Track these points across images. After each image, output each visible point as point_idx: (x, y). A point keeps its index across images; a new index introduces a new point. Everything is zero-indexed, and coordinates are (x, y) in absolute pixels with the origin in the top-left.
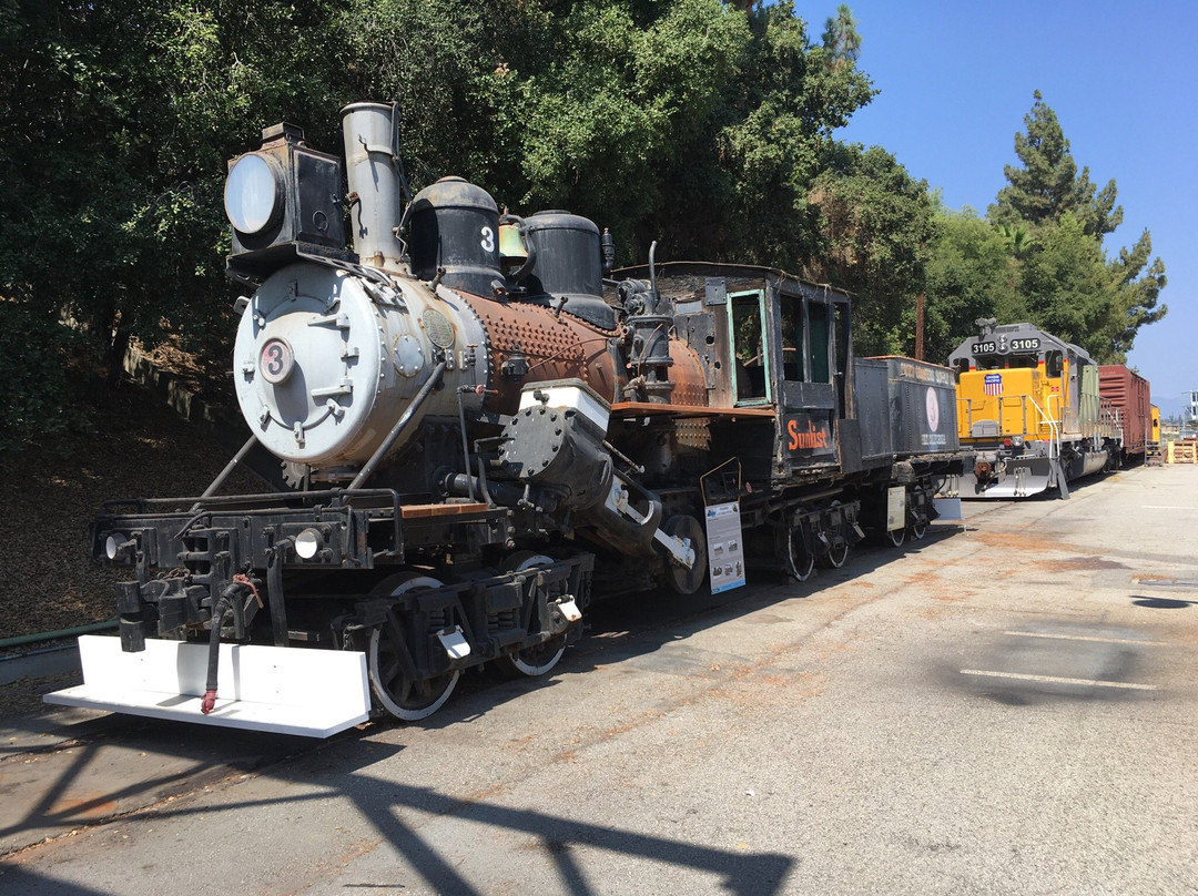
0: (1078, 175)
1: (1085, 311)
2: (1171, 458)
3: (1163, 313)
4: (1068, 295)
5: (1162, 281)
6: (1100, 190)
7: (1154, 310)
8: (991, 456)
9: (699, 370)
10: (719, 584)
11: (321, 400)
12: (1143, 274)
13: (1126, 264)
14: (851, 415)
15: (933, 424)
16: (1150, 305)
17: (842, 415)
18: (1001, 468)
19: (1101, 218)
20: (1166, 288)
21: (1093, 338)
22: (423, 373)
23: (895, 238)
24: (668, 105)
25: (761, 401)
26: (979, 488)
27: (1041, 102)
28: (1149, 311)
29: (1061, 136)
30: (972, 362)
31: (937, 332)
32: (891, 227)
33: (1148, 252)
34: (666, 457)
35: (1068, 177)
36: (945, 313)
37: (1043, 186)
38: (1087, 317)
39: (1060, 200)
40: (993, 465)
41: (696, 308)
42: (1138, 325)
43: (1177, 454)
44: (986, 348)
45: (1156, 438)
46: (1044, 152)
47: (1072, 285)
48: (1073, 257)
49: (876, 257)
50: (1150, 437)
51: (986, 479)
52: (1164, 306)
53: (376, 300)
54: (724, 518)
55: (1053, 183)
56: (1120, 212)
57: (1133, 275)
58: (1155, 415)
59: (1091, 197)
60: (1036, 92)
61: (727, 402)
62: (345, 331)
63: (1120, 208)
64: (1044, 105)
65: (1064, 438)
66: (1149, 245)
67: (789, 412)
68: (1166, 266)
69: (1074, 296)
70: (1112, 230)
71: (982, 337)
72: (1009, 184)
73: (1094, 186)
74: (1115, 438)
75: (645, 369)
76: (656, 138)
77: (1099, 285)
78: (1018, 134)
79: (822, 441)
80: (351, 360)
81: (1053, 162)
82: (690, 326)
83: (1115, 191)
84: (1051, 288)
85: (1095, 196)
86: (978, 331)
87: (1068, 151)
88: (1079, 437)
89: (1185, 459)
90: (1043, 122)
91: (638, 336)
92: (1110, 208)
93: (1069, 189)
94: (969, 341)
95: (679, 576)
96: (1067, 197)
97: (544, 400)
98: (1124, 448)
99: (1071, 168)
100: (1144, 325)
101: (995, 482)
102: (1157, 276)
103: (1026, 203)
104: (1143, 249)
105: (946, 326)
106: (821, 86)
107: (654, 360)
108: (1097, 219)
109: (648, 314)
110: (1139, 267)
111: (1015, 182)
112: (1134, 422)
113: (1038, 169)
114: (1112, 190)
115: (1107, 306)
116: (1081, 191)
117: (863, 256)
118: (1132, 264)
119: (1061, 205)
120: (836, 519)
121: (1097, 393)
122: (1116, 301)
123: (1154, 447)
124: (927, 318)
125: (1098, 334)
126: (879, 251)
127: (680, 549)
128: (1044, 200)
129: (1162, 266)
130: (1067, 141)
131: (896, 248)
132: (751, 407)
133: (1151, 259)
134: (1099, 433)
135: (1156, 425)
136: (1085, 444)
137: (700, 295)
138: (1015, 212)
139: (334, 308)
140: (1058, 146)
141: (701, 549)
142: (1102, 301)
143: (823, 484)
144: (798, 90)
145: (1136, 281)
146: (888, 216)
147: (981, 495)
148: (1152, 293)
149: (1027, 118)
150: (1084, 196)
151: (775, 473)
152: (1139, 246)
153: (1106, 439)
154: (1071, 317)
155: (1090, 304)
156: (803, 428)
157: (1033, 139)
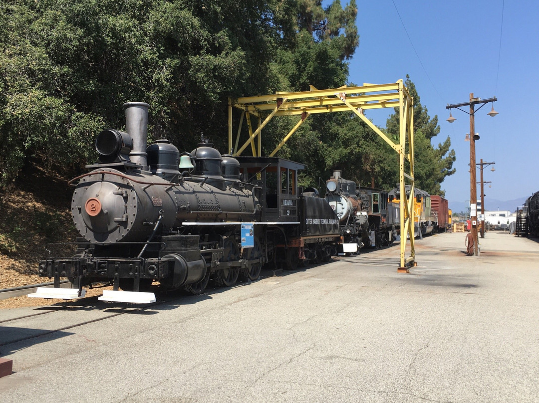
0: (423, 111)
1: (425, 171)
2: (455, 230)
3: (454, 171)
5: (454, 159)
6: (431, 119)
7: (451, 170)
10: (372, 245)
12: (447, 155)
13: (441, 150)
16: (450, 168)
19: (432, 131)
20: (455, 161)
21: (428, 181)
23: (381, 165)
25: (378, 213)
27: (409, 79)
28: (449, 171)
29: (417, 95)
30: (395, 196)
33: (450, 145)
38: (426, 173)
42: (445, 176)
43: (457, 229)
45: (450, 222)
47: (421, 160)
48: (421, 148)
49: (376, 170)
50: (448, 221)
52: (455, 169)
53: (346, 200)
54: (373, 233)
56: (439, 128)
57: (443, 154)
58: (450, 213)
59: (428, 121)
60: (407, 75)
61: (372, 213)
62: (342, 205)
63: (439, 126)
65: (422, 221)
66: (450, 143)
67: (381, 215)
68: (456, 153)
69: (421, 164)
70: (436, 135)
73: (429, 117)
74: (436, 222)
77: (431, 160)
79: (385, 220)
80: (343, 208)
83: (437, 120)
85: (429, 121)
87: (419, 101)
88: (425, 221)
89: (460, 231)
90: (410, 88)
91: (364, 202)
92: (435, 127)
94: (394, 190)
96: (418, 121)
98: (438, 226)
99: (420, 108)
100: (447, 176)
102: (452, 157)
104: (447, 144)
107: (366, 207)
108: (430, 131)
110: (446, 151)
112: (442, 216)
114: (436, 119)
115: (433, 169)
118: (443, 149)
119: (416, 124)
121: (430, 206)
122: (436, 166)
123: (450, 226)
125: (430, 180)
127: (370, 238)
129: (454, 153)
130: (419, 97)
131: (381, 167)
132: (375, 214)
133: (450, 149)
134: (431, 220)
135: (450, 217)
136: (427, 223)
139: (341, 201)
142: (431, 167)
145: (444, 157)
146: (380, 159)
148: (451, 163)
150: (426, 120)
151: (380, 226)
152: (446, 142)
153: (433, 222)
154: (420, 173)
155: (427, 168)
156: (383, 218)
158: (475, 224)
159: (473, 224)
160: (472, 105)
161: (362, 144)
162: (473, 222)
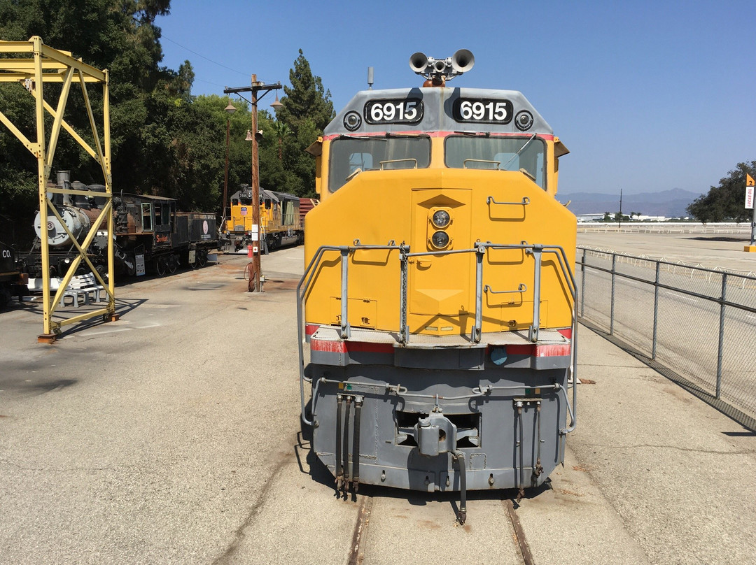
0: (317, 97)
1: (311, 167)
4: (305, 159)
8: (241, 238)
9: (134, 221)
10: (138, 274)
11: (59, 234)
14: (175, 232)
15: (206, 232)
17: (173, 232)
18: (244, 243)
19: (326, 118)
22: (80, 229)
23: (203, 161)
24: (123, 139)
25: (150, 230)
26: (236, 250)
27: (302, 55)
29: (310, 76)
30: (239, 201)
31: (234, 181)
32: (200, 157)
34: (125, 243)
35: (313, 96)
36: (238, 173)
37: (301, 99)
39: (309, 108)
40: (241, 242)
41: (133, 206)
44: (244, 196)
46: (302, 82)
49: (196, 168)
51: (239, 246)
53: (72, 216)
54: (140, 258)
55: (306, 99)
59: (322, 108)
60: (300, 50)
61: (140, 232)
62: (66, 221)
64: (303, 57)
65: (268, 232)
67: (157, 233)
71: (242, 192)
72: (286, 96)
73: (324, 103)
75: (122, 224)
76: (119, 148)
78: (291, 70)
79: (165, 239)
81: (306, 88)
82: (131, 210)
84: (298, 155)
85: (324, 109)
86: (241, 189)
87: (313, 83)
88: (278, 231)
90: (303, 67)
93: (313, 103)
94: (238, 192)
95: (129, 270)
96: (312, 107)
97: (103, 234)
99: (314, 93)
101: (242, 248)
103: (293, 107)
105: (238, 178)
106: (174, 115)
107: (123, 222)
109: (122, 212)
111: (289, 95)
113: (299, 91)
116: (318, 105)
117: (191, 166)
119: (309, 110)
120: (171, 259)
124: (229, 174)
126: (196, 166)
127: (130, 265)
128: (302, 107)
131: (202, 165)
132: (148, 232)
136: (282, 233)
137: (134, 202)
138: (288, 111)
139: (63, 216)
140: (309, 80)
141: (134, 265)
143: (166, 250)
144: (165, 116)
146: (200, 153)
147: (237, 252)
149: (296, 62)
150: (320, 107)
151: (153, 248)
156: (160, 237)
157: (298, 74)
158: (257, 251)
159: (254, 251)
160: (255, 90)
161: (159, 133)
162: (254, 248)
